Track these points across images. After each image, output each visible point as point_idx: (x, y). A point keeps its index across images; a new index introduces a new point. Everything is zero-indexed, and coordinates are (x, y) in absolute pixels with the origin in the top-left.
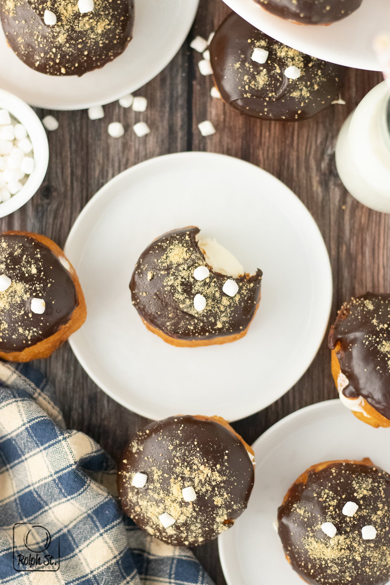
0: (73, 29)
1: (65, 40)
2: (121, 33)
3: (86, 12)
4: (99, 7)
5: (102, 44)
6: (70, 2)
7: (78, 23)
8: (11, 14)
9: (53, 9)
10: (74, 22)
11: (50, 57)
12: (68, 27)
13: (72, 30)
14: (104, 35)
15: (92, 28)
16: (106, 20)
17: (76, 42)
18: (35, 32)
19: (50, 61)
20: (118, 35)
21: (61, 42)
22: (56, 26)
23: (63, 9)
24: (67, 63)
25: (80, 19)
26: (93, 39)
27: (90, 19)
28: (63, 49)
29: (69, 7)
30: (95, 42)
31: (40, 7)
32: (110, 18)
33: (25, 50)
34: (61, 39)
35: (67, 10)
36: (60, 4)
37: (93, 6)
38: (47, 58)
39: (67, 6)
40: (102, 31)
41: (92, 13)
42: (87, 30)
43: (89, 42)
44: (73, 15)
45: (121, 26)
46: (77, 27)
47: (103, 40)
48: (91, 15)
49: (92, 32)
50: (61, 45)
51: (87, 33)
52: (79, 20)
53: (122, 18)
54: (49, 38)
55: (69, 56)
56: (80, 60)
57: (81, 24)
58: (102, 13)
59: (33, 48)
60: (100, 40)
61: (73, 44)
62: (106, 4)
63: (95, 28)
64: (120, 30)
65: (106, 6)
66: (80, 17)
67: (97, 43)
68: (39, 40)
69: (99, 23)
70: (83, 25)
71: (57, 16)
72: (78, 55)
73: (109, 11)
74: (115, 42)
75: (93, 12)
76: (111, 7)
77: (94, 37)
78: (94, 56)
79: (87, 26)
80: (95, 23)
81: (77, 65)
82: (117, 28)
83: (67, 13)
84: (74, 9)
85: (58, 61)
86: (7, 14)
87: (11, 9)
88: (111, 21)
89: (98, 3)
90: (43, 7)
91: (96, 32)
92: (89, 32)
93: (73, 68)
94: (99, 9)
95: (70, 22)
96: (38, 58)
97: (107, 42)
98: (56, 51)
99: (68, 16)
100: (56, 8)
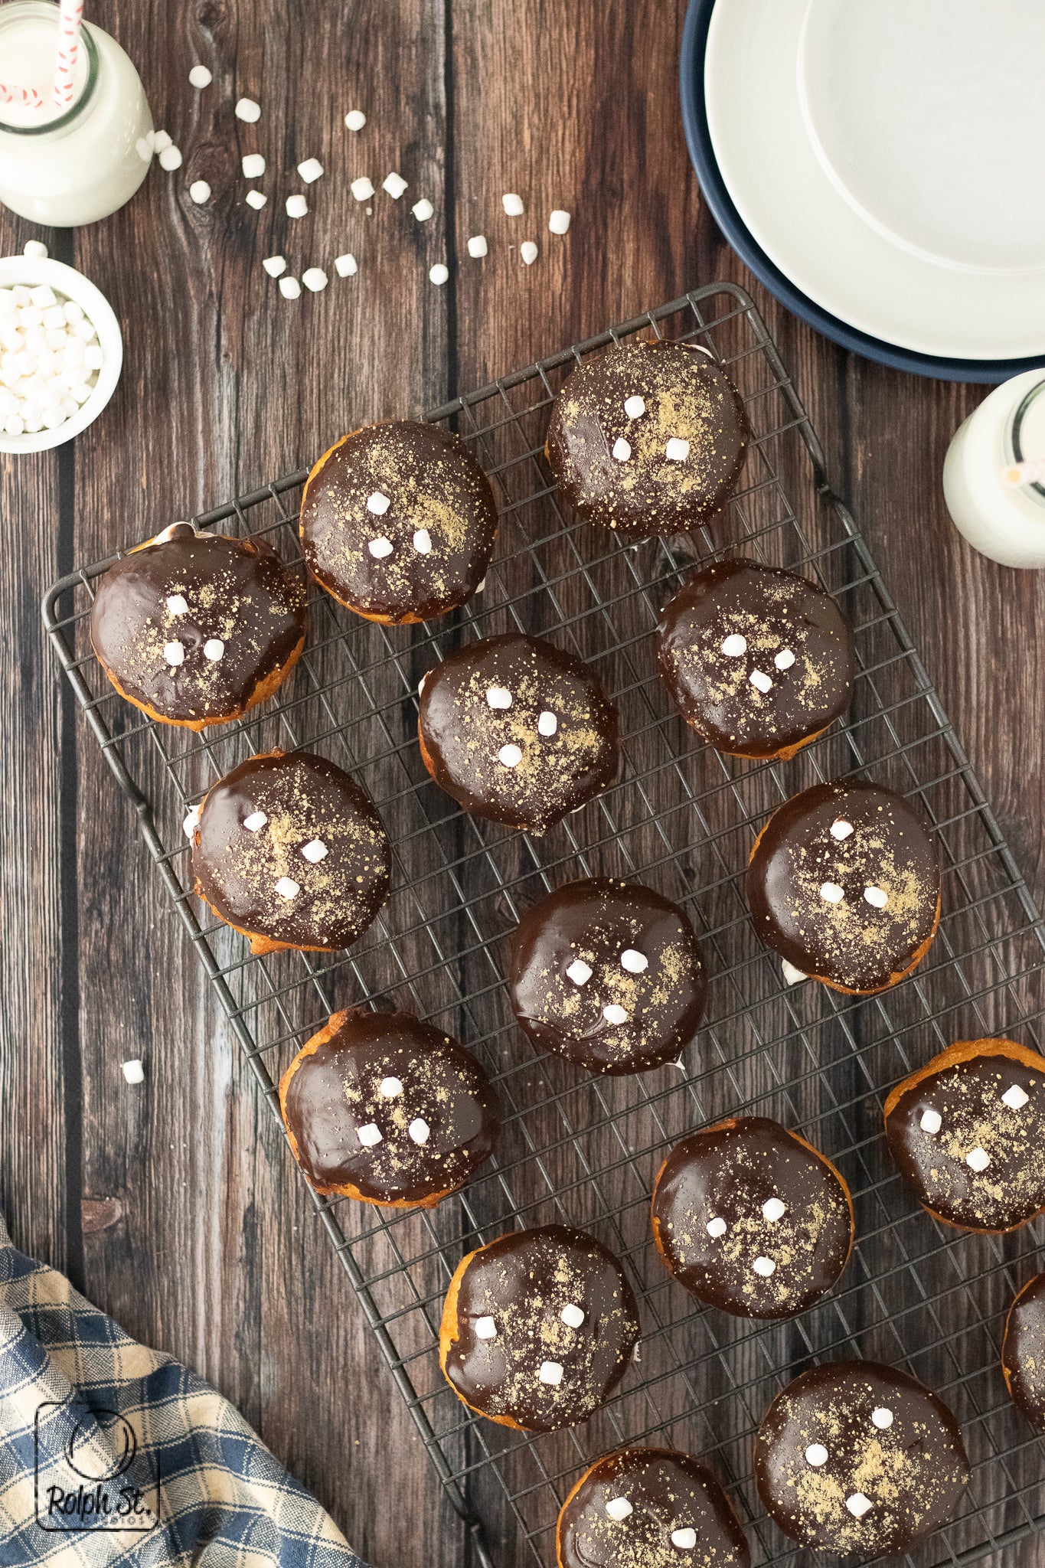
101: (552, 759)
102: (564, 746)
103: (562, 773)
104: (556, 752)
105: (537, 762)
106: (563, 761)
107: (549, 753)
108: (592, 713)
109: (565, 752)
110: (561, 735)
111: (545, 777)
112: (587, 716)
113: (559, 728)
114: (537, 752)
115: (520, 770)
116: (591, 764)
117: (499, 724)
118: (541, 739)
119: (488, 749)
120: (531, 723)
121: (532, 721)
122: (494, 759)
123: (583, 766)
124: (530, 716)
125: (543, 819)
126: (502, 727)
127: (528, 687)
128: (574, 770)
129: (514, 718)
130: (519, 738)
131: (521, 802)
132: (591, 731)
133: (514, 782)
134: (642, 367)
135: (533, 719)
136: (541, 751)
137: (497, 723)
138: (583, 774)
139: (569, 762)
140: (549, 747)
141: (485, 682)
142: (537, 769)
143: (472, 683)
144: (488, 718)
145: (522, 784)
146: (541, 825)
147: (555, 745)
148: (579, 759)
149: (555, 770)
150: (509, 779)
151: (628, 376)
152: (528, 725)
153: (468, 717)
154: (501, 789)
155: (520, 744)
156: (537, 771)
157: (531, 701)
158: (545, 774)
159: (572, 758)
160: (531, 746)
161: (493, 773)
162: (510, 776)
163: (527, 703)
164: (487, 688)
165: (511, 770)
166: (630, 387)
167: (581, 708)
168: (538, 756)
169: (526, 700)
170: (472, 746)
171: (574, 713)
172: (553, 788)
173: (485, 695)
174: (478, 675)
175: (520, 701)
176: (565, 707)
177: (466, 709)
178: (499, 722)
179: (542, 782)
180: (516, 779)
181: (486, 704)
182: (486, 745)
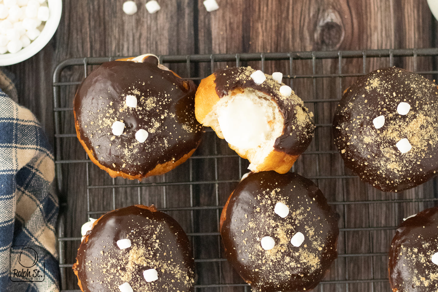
101: (287, 259)
102: (299, 257)
103: (288, 269)
104: (292, 257)
105: (279, 256)
106: (293, 264)
107: (289, 255)
108: (324, 249)
109: (297, 260)
110: (301, 250)
111: (278, 265)
112: (320, 249)
113: (302, 246)
114: (282, 251)
115: (268, 254)
116: (305, 275)
117: (273, 223)
118: (289, 245)
119: (258, 232)
120: (290, 234)
121: (291, 233)
122: (258, 239)
123: (301, 273)
124: (292, 230)
125: (262, 286)
126: (273, 225)
127: (300, 214)
128: (295, 272)
129: (283, 225)
130: (278, 237)
131: (257, 270)
132: (317, 258)
133: (260, 258)
134: (424, 94)
135: (292, 232)
136: (285, 251)
137: (272, 222)
138: (299, 277)
139: (296, 266)
140: (290, 252)
141: (280, 197)
142: (277, 259)
143: (273, 193)
144: (269, 216)
145: (264, 261)
146: (259, 288)
147: (294, 253)
148: (302, 268)
149: (286, 265)
150: (259, 255)
151: (414, 92)
152: (288, 234)
153: (259, 209)
154: (251, 257)
155: (277, 240)
156: (276, 260)
157: (297, 222)
158: (279, 264)
159: (299, 266)
160: (282, 245)
161: (253, 246)
162: (260, 254)
163: (294, 222)
164: (279, 200)
165: (263, 251)
166: (410, 98)
167: (320, 243)
168: (282, 253)
169: (295, 220)
170: (251, 225)
171: (315, 243)
172: (279, 274)
173: (275, 203)
174: (279, 190)
175: (292, 218)
176: (312, 237)
177: (261, 204)
178: (273, 222)
179: (275, 267)
180: (262, 257)
181: (273, 209)
182: (258, 229)
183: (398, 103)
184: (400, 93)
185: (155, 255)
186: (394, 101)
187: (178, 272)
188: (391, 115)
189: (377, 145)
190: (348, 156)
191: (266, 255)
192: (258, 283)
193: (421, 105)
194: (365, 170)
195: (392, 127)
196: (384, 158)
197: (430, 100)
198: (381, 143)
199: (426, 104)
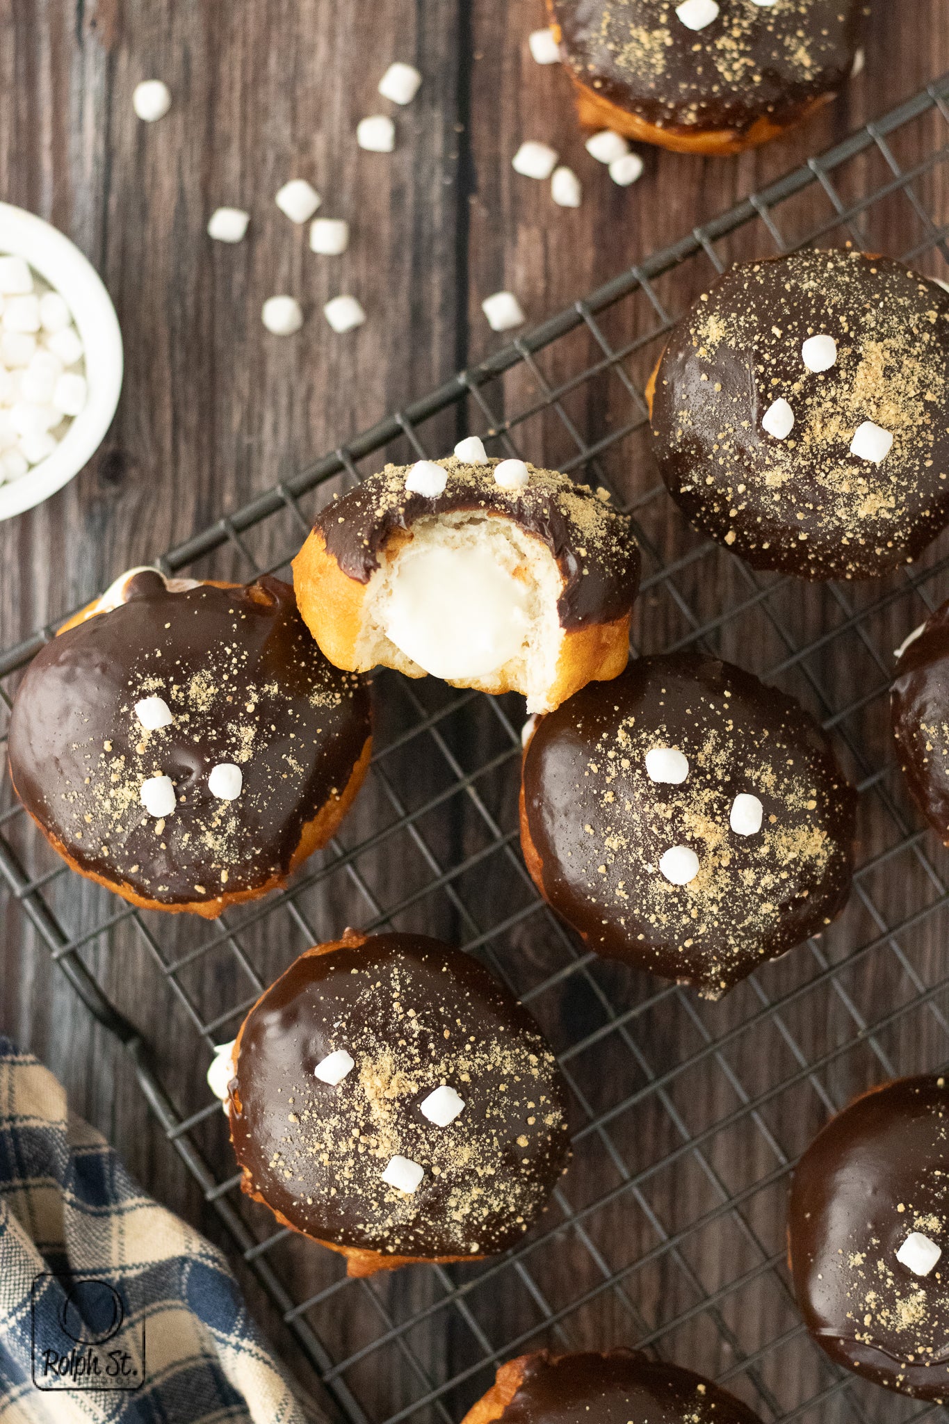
0: (810, 475)
1: (779, 486)
2: (904, 541)
3: (863, 457)
4: (896, 463)
5: (848, 539)
6: (843, 414)
7: (831, 469)
8: (702, 352)
9: (798, 404)
10: (823, 459)
11: (723, 497)
12: (804, 463)
13: (808, 473)
14: (867, 526)
15: (851, 498)
16: (892, 499)
17: (798, 502)
18: (727, 425)
19: (716, 501)
20: (894, 542)
21: (767, 482)
22: (780, 446)
23: (819, 418)
24: (749, 531)
25: (841, 462)
26: (839, 519)
27: (861, 475)
28: (762, 499)
29: (834, 424)
30: (837, 528)
31: (775, 381)
32: (902, 498)
33: (680, 445)
34: (774, 478)
35: (825, 426)
36: (819, 404)
37: (886, 452)
38: (716, 492)
39: (831, 416)
40: (869, 516)
41: (874, 466)
42: (839, 496)
43: (826, 521)
44: (832, 443)
45: (913, 529)
46: (823, 475)
47: (855, 533)
48: (868, 470)
49: (845, 505)
50: (763, 487)
51: (833, 500)
52: (836, 463)
53: (927, 513)
54: (750, 458)
55: (764, 518)
56: (779, 541)
57: (834, 475)
58: (894, 479)
59: (699, 450)
60: (851, 531)
61: (789, 501)
62: (914, 465)
63: (858, 502)
64: (906, 534)
65: (910, 469)
66: (842, 457)
67: (840, 531)
68: (725, 447)
69: (872, 496)
70: (839, 479)
71: (796, 423)
72: (784, 531)
73: (910, 483)
74: (878, 551)
75: (878, 465)
76: (920, 479)
77: (844, 517)
78: (814, 552)
79: (845, 488)
80: (866, 490)
81: (766, 546)
82: (902, 528)
83: (823, 433)
84: (840, 433)
85: (733, 513)
86: (695, 344)
87: (708, 341)
88: (899, 506)
89: (899, 452)
90: (779, 385)
91: (854, 509)
92: (840, 500)
93: (752, 547)
94: (894, 467)
95: (815, 456)
96: (695, 479)
97: (862, 542)
98: (745, 493)
99: (818, 440)
100: (805, 407)
101: (749, 876)
102: (772, 854)
103: (763, 899)
104: (758, 864)
105: (724, 879)
106: (768, 880)
107: (745, 864)
108: (819, 799)
109: (772, 864)
110: (768, 835)
111: (733, 904)
112: (812, 805)
113: (766, 824)
114: (725, 863)
115: (693, 891)
116: (811, 887)
117: (663, 810)
118: (734, 839)
119: (641, 850)
120: (719, 811)
121: (720, 807)
122: (650, 869)
123: (800, 890)
124: (717, 800)
125: (723, 973)
126: (669, 815)
127: (716, 750)
128: (785, 894)
129: (690, 801)
130: (696, 835)
131: (688, 943)
132: (817, 830)
133: (681, 909)
134: (847, 291)
135: (722, 805)
136: (733, 861)
137: (660, 808)
138: (798, 903)
139: (777, 881)
140: (746, 855)
141: (644, 735)
142: (722, 890)
143: (621, 736)
144: (645, 797)
145: (694, 914)
146: (717, 983)
147: (756, 851)
148: (795, 878)
149: (752, 893)
150: (674, 905)
151: (821, 299)
152: (714, 815)
153: (610, 794)
154: (658, 920)
155: (698, 846)
156: (723, 895)
157: (719, 773)
158: (735, 899)
159: (784, 875)
160: (715, 850)
161: (648, 893)
162: (676, 900)
163: (714, 778)
164: (645, 746)
165: (678, 890)
166: (819, 318)
167: (802, 790)
168: (727, 869)
169: (712, 771)
170: (613, 843)
171: (791, 798)
172: (746, 923)
173: (643, 759)
174: (631, 721)
175: (702, 772)
176: (777, 788)
177: (608, 780)
178: (663, 806)
179: (728, 912)
180: (685, 906)
181: (644, 774)
182: (637, 844)
183: (799, 348)
184: (788, 319)
185: (424, 1052)
186: (785, 350)
187: (501, 1058)
188: (797, 387)
189: (805, 478)
190: (748, 543)
191: (691, 894)
192: (709, 970)
193: (854, 321)
194: (808, 553)
195: (817, 412)
196: (840, 499)
197: (869, 295)
198: (812, 467)
199: (864, 312)
